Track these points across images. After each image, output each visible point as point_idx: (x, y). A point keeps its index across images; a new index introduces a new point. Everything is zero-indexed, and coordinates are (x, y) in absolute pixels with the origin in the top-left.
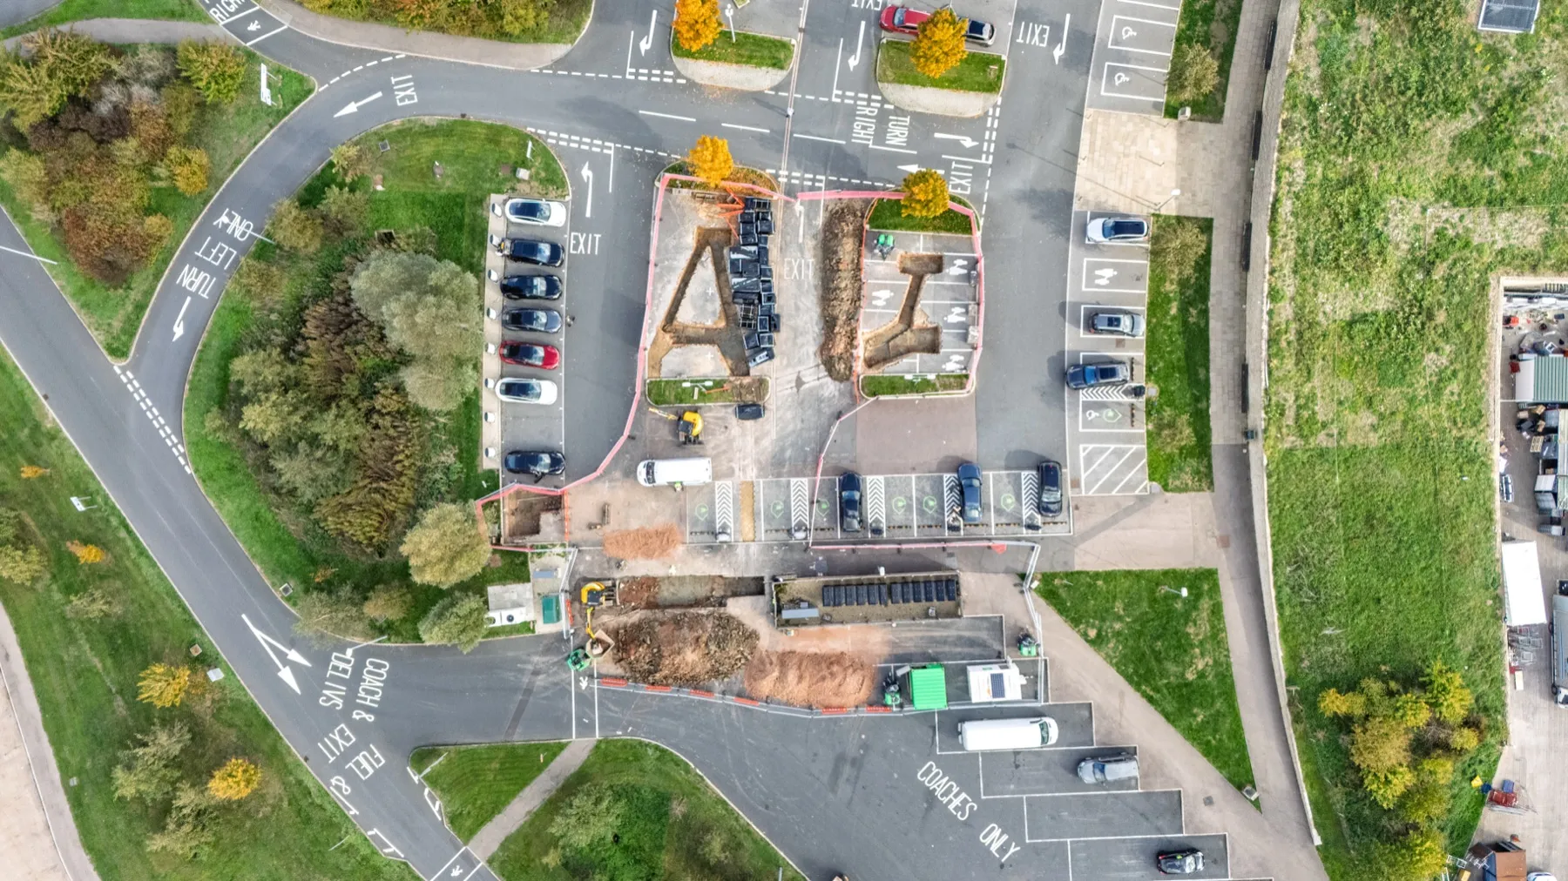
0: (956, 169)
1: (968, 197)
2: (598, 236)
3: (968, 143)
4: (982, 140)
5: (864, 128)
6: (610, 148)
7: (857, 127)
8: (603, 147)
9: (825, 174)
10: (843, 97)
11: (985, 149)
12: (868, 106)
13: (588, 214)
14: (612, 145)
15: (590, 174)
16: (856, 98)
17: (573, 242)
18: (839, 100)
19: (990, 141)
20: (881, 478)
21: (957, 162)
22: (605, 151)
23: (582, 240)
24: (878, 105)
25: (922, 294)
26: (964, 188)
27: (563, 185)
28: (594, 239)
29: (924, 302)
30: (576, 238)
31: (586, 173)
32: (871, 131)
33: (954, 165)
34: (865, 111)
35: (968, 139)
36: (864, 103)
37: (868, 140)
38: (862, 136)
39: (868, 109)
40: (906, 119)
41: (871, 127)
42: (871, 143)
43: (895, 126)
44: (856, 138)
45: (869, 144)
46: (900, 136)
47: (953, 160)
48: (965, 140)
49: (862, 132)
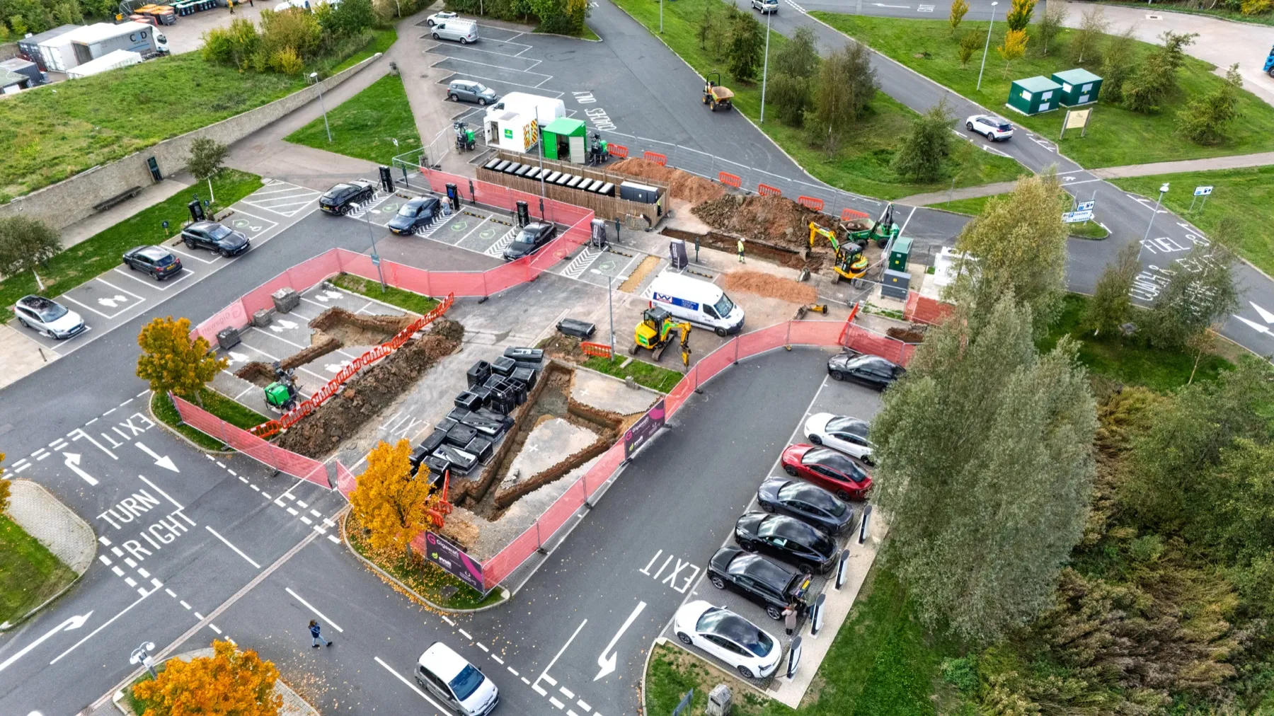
0: (121, 440)
1: (143, 410)
2: (645, 571)
3: (72, 460)
4: (56, 454)
5: (164, 532)
6: (543, 684)
7: (172, 539)
8: (553, 691)
9: (271, 504)
10: (145, 584)
11: (65, 445)
12: (127, 554)
13: (642, 606)
14: (536, 687)
15: (602, 661)
16: (131, 572)
17: (689, 581)
18: (154, 582)
19: (49, 450)
20: (486, 253)
21: (110, 447)
22: (553, 682)
23: (674, 576)
24: (114, 550)
25: (294, 354)
26: (137, 421)
27: (657, 665)
28: (653, 571)
29: (299, 347)
30: (680, 583)
31: (607, 665)
32: (161, 524)
33: (118, 445)
34: (138, 552)
35: (67, 463)
36: (129, 561)
37: (176, 517)
38: (177, 524)
39: (133, 552)
40: (104, 515)
41: (156, 529)
42: (177, 512)
43: (127, 517)
44: (188, 526)
45: (181, 511)
46: (135, 503)
47: (112, 450)
48: (73, 463)
49: (172, 529)
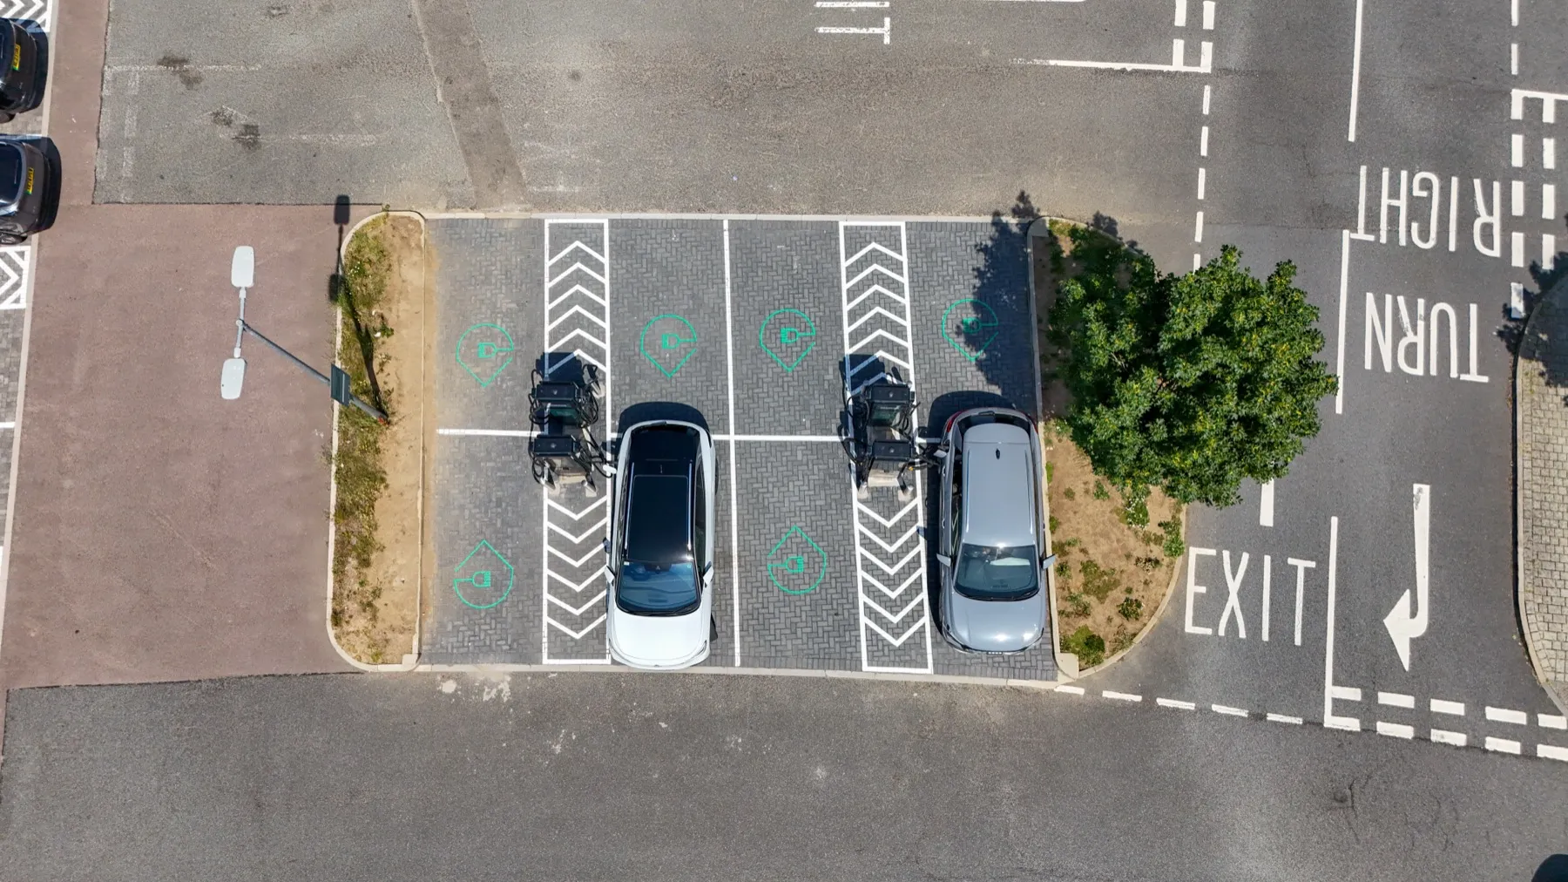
0: (1284, 578)
1: (1171, 630)
3: (1405, 624)
4: (1423, 681)
5: (1418, 210)
7: (1421, 181)
9: (1220, 71)
10: (1532, 124)
11: (1385, 698)
12: (1510, 223)
16: (1534, 175)
18: (1517, 112)
19: (1423, 719)
20: (22, 300)
21: (1316, 581)
24: (1518, 260)
26: (1209, 609)
32: (1409, 233)
33: (1302, 565)
34: (1490, 212)
35: (1420, 625)
36: (1518, 209)
37: (1373, 226)
38: (1385, 201)
39: (1496, 220)
40: (1473, 376)
41: (1424, 236)
42: (1361, 235)
43: (1443, 316)
44: (1374, 179)
45: (1355, 230)
46: (1403, 343)
47: (1323, 563)
48: (1414, 614)
49: (1402, 203)
